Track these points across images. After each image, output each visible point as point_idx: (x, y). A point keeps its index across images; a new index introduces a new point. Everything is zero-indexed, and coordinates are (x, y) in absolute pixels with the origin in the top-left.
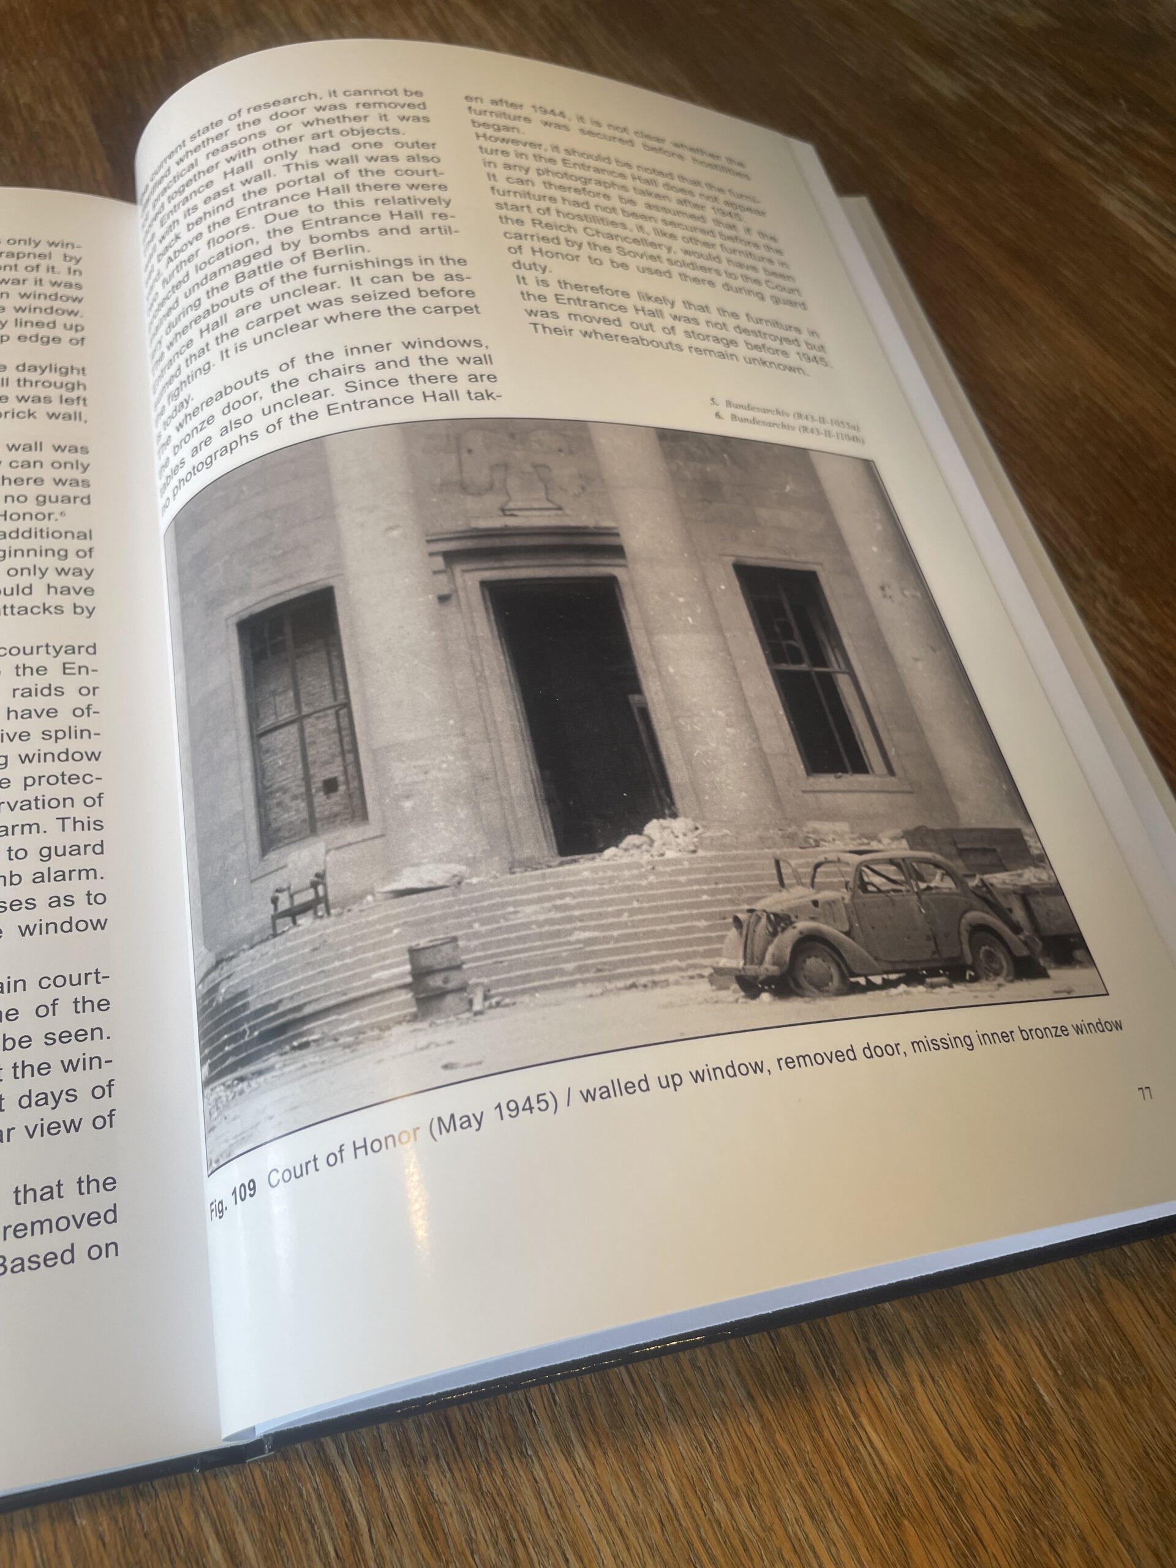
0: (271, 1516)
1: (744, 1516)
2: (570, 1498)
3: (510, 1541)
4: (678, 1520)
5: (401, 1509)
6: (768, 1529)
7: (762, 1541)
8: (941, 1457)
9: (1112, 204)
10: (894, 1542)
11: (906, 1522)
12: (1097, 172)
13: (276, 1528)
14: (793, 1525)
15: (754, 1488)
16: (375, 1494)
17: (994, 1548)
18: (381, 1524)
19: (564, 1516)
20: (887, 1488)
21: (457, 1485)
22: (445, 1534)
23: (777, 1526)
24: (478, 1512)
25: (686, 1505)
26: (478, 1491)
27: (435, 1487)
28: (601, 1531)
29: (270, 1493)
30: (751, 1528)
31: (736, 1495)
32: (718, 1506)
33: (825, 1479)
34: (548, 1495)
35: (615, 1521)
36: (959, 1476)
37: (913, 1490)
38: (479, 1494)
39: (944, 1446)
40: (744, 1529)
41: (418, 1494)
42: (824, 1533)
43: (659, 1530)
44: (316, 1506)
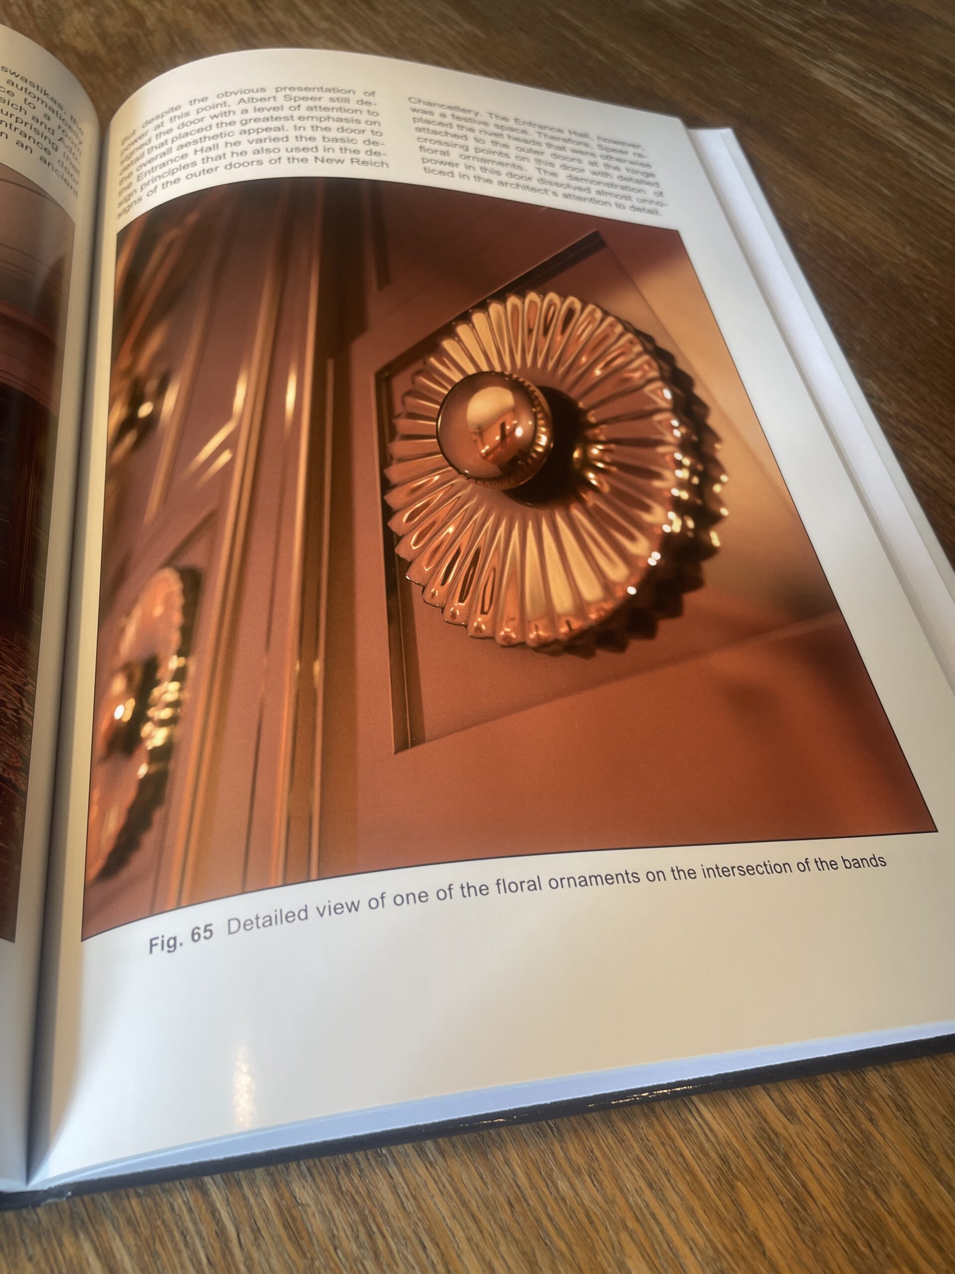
0: (145, 1231)
1: (588, 1192)
2: (424, 1190)
3: (370, 1234)
4: (526, 1200)
5: (266, 1214)
6: (610, 1202)
7: (606, 1213)
8: (766, 1121)
9: (822, 75)
10: (729, 1203)
11: (739, 1184)
12: (805, 51)
13: (151, 1241)
14: (633, 1196)
15: (595, 1165)
16: (242, 1203)
17: (823, 1200)
18: (248, 1229)
19: (419, 1206)
20: (718, 1154)
21: (318, 1188)
22: (309, 1234)
23: (619, 1199)
24: (339, 1210)
25: (533, 1186)
26: (338, 1192)
27: (297, 1190)
28: (454, 1217)
29: (144, 1210)
30: (594, 1201)
31: (578, 1172)
32: (563, 1185)
33: (660, 1151)
34: (403, 1189)
35: (467, 1207)
36: (784, 1137)
37: (743, 1153)
38: (339, 1194)
39: (768, 1112)
40: (587, 1202)
41: (282, 1198)
42: (663, 1200)
43: (509, 1212)
44: (187, 1217)
